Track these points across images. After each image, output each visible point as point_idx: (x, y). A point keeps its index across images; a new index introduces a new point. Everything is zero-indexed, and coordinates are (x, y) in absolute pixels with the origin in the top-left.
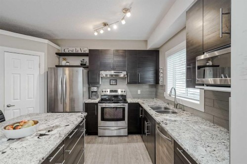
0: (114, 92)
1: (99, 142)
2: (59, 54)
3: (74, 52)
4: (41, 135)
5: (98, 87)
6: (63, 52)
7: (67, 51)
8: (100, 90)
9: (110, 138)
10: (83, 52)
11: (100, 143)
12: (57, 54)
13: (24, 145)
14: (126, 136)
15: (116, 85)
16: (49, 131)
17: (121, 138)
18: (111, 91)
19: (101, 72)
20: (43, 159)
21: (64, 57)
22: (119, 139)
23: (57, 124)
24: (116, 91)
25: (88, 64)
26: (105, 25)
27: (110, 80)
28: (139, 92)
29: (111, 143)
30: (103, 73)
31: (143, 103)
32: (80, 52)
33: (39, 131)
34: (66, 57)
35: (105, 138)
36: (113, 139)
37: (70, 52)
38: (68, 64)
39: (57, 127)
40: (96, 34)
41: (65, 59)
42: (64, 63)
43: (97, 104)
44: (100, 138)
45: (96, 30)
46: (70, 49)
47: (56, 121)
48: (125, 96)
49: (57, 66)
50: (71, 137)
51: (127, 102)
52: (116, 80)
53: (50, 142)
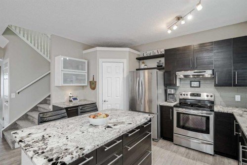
0: (195, 96)
1: (173, 150)
2: (139, 59)
3: (152, 55)
4: (108, 127)
5: (176, 89)
6: (142, 56)
7: (145, 55)
8: (178, 92)
9: (187, 150)
10: (159, 53)
11: (174, 152)
12: (137, 59)
13: (95, 131)
14: (211, 155)
15: (199, 87)
16: (114, 125)
17: (203, 155)
18: (192, 95)
19: (177, 73)
20: (98, 146)
21: (143, 61)
22: (200, 155)
23: (124, 120)
24: (199, 95)
25: (164, 66)
26: (179, 18)
27: (191, 81)
28: (238, 98)
29: (187, 156)
30: (180, 74)
31: (241, 116)
32: (157, 54)
33: (109, 123)
34: (145, 61)
35: (181, 148)
36: (192, 152)
37: (148, 55)
38: (146, 67)
39: (123, 123)
40: (169, 32)
41: (143, 63)
42: (143, 66)
43: (172, 108)
44: (176, 146)
45: (170, 28)
46: (148, 52)
47: (125, 118)
48: (212, 103)
49: (137, 70)
50: (130, 135)
51: (213, 111)
52: (199, 82)
53: (109, 134)
